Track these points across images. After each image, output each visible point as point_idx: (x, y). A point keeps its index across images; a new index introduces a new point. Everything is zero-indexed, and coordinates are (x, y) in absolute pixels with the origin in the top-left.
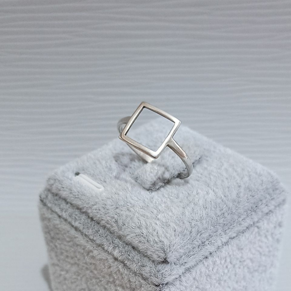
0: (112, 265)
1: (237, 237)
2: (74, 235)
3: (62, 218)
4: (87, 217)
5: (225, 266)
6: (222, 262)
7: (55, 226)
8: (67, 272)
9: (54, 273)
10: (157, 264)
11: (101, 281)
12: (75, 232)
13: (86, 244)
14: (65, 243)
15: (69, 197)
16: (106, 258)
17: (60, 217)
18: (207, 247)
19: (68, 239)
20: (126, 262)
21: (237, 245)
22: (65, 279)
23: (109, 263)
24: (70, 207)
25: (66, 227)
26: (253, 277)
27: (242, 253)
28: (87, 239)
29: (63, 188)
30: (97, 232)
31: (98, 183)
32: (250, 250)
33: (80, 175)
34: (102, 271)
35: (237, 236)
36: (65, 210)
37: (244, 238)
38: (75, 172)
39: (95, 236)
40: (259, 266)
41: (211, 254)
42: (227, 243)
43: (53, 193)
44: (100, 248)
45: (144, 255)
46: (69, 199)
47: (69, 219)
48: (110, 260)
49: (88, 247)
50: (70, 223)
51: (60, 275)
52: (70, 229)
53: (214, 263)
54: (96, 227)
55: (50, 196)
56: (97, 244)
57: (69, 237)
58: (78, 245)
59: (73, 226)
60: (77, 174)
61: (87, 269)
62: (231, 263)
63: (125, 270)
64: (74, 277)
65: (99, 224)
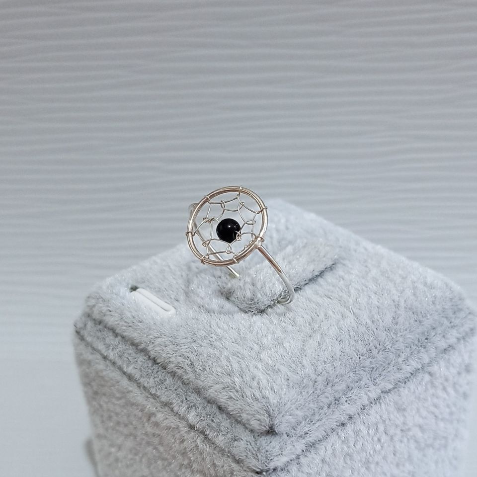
0: (185, 437)
1: (395, 390)
2: (126, 388)
3: (108, 359)
4: (147, 359)
5: (375, 439)
6: (370, 432)
7: (97, 373)
8: (120, 448)
9: (100, 451)
10: (259, 436)
11: (170, 464)
12: (128, 382)
13: (145, 403)
14: (114, 400)
15: (118, 326)
16: (177, 425)
17: (105, 358)
18: (344, 407)
19: (118, 395)
20: (207, 432)
21: (396, 403)
22: (117, 460)
23: (181, 434)
24: (120, 343)
25: (113, 374)
26: (424, 455)
27: (404, 416)
28: (147, 394)
29: (110, 311)
30: (162, 382)
31: (166, 302)
32: (418, 410)
33: (138, 290)
34: (171, 448)
35: (394, 388)
36: (111, 348)
37: (406, 391)
38: (130, 286)
39: (159, 389)
40: (435, 439)
41: (351, 418)
42: (378, 400)
43: (94, 320)
44: (167, 408)
45: (236, 420)
46: (118, 329)
47: (119, 362)
48: (182, 429)
49: (148, 407)
50: (120, 369)
51: (110, 454)
52: (120, 377)
53: (357, 433)
54: (161, 375)
55: (90, 324)
56: (162, 402)
57: (118, 390)
58: (132, 404)
59: (125, 373)
60: (134, 289)
61: (148, 444)
62: (385, 433)
63: (206, 445)
64: (130, 456)
65: (165, 369)
